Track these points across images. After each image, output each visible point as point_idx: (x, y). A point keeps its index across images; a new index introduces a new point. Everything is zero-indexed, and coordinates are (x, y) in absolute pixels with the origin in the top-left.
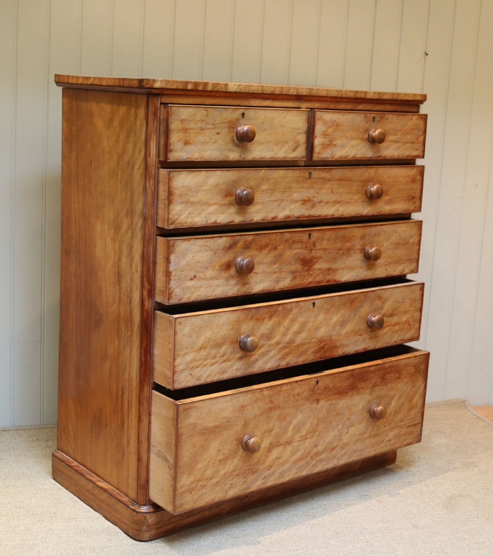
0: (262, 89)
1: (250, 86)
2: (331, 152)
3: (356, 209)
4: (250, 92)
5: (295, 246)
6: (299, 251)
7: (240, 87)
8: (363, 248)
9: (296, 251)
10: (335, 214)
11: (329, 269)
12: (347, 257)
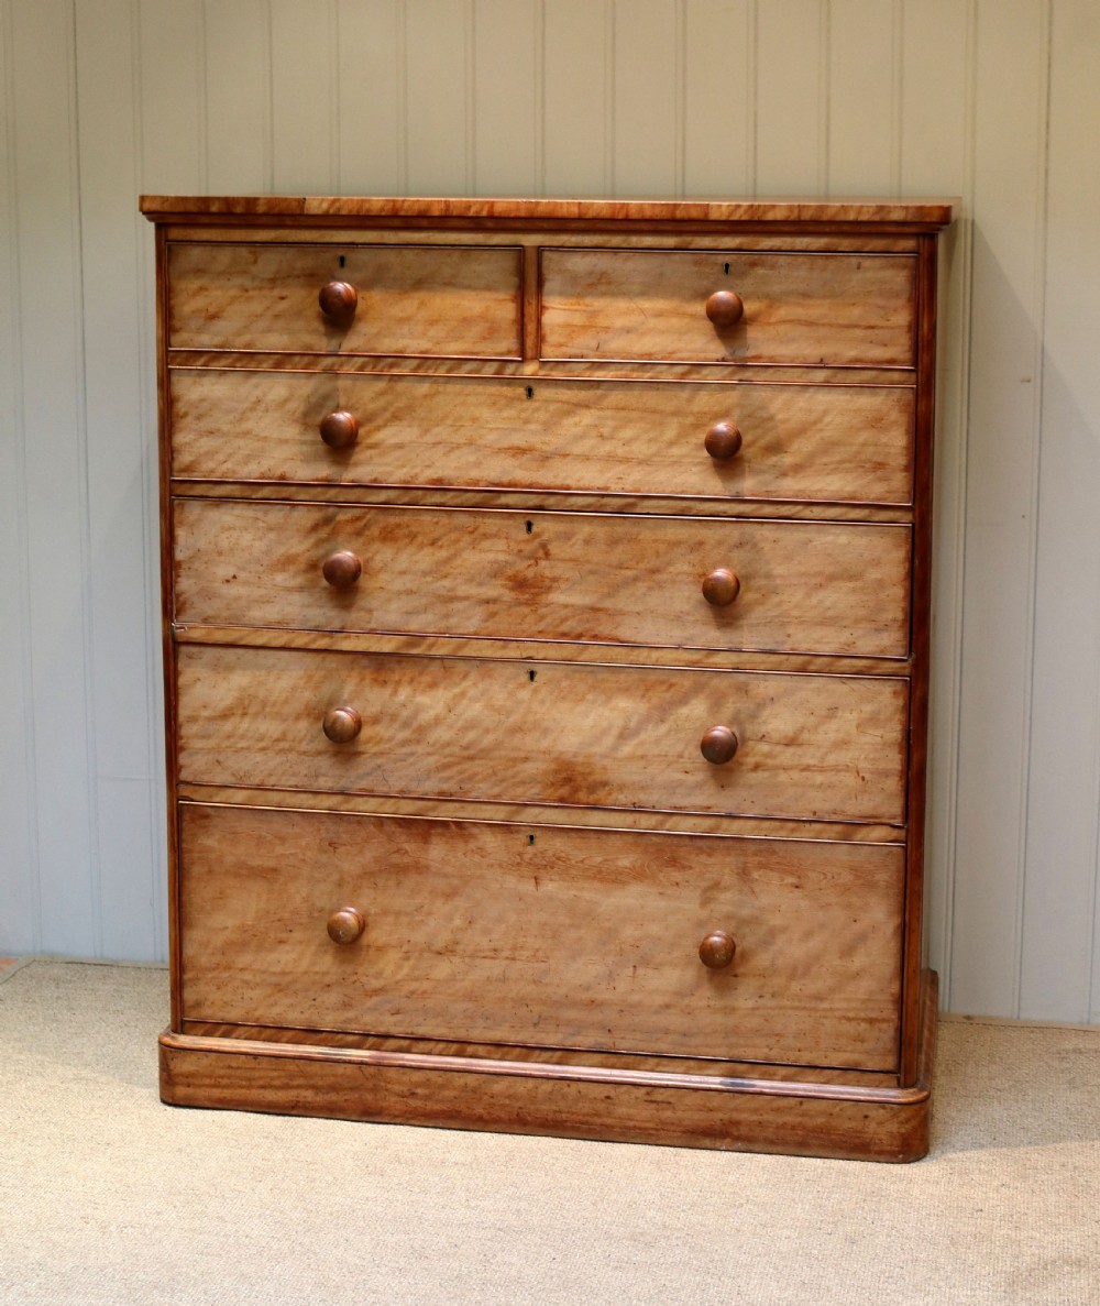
0: (394, 205)
1: (363, 201)
2: (593, 344)
3: (678, 480)
4: (363, 213)
5: (486, 544)
6: (502, 557)
7: (337, 205)
8: (700, 571)
9: (491, 556)
10: (613, 487)
11: (595, 609)
12: (650, 588)
